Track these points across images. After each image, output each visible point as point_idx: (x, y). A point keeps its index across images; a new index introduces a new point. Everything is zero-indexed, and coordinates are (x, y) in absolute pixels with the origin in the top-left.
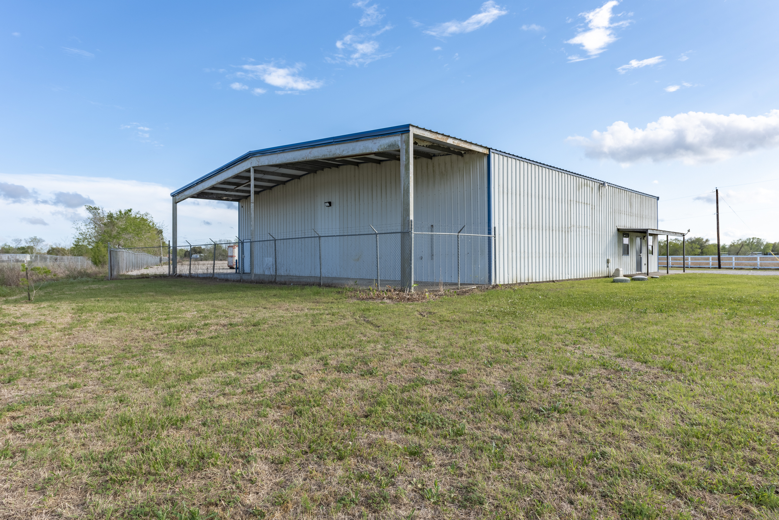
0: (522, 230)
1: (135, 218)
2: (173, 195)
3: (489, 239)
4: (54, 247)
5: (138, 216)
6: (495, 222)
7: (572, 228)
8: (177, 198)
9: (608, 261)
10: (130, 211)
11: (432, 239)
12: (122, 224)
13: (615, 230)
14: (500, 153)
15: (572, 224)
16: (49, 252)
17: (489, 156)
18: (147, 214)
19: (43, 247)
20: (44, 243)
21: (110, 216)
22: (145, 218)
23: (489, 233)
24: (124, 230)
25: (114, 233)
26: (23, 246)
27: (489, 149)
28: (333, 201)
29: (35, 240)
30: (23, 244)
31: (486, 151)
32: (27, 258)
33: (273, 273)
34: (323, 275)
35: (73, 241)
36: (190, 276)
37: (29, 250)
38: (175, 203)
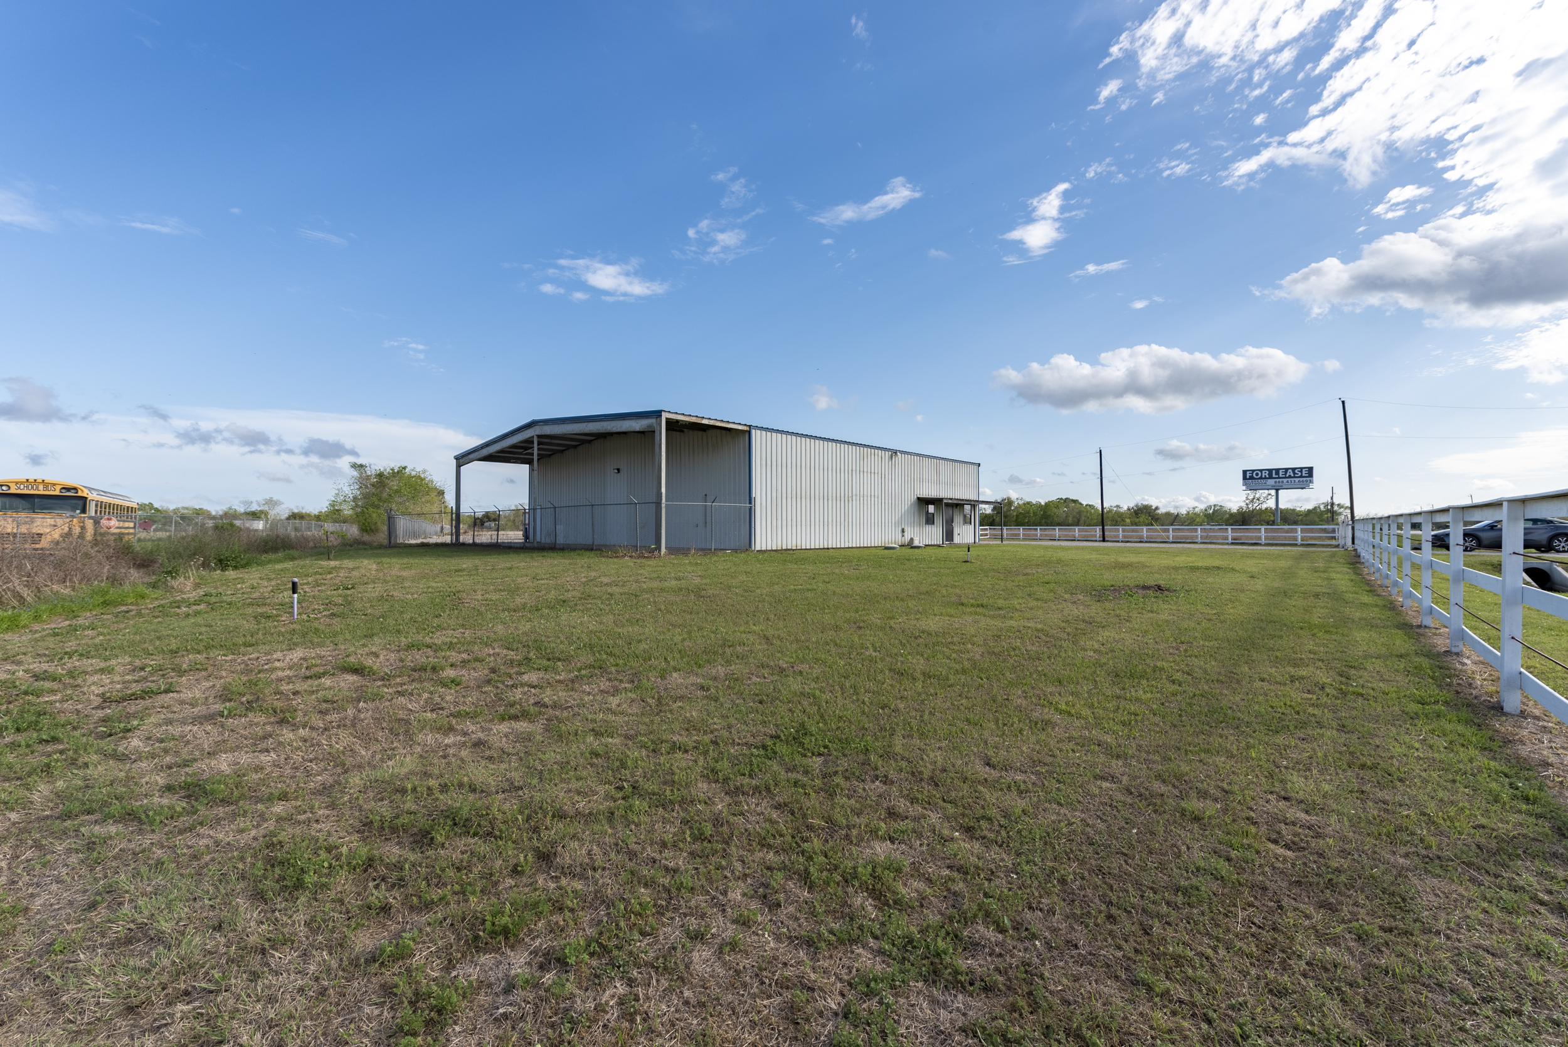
0: (789, 500)
1: (410, 477)
2: (457, 458)
3: (750, 509)
4: (296, 511)
5: (413, 473)
6: (757, 492)
7: (854, 498)
8: (461, 461)
9: (903, 531)
10: (405, 468)
11: (706, 509)
12: (394, 484)
13: (913, 498)
14: (757, 428)
15: (854, 493)
16: (288, 518)
17: (749, 432)
18: (424, 471)
19: (282, 512)
20: (283, 506)
21: (380, 475)
22: (422, 476)
23: (750, 503)
24: (397, 491)
25: (385, 495)
26: (253, 510)
27: (750, 426)
28: (621, 468)
29: (271, 502)
30: (255, 508)
31: (748, 429)
32: (260, 525)
33: (553, 540)
34: (596, 543)
35: (327, 504)
36: (474, 545)
37: (263, 516)
38: (459, 466)
